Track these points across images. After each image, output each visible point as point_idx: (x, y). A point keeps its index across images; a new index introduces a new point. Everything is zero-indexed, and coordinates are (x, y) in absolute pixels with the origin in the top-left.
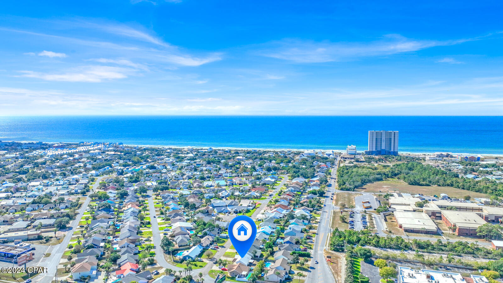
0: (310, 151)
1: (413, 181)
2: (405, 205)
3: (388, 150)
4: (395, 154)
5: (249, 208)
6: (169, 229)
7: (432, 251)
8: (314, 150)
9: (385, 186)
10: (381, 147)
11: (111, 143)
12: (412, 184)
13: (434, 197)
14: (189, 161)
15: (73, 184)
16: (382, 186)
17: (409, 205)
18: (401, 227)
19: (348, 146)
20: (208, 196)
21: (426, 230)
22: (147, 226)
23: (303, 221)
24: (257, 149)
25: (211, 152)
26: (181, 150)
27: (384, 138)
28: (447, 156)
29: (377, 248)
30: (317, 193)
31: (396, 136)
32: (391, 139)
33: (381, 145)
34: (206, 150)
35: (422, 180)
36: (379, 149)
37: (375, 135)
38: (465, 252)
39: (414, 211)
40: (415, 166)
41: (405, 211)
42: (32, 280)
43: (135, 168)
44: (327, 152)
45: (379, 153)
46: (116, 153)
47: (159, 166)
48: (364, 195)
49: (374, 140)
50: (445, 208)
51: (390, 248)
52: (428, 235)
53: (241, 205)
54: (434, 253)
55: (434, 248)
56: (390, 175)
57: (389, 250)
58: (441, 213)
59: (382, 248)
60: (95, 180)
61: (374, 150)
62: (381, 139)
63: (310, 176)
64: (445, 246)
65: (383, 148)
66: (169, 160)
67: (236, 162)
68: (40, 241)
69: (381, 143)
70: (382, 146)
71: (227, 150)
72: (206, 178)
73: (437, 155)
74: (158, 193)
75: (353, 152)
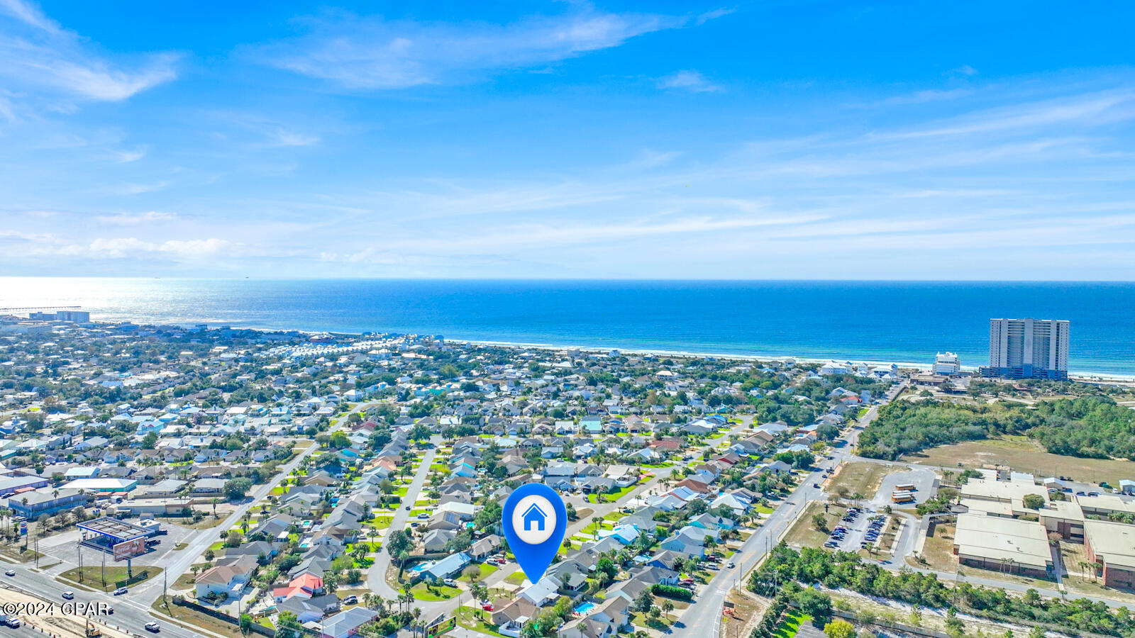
0: (840, 364)
1: (1061, 443)
2: (999, 500)
3: (1041, 366)
4: (1060, 376)
5: (620, 482)
6: (428, 515)
7: (1002, 617)
8: (851, 362)
9: (982, 454)
10: (1022, 358)
11: (421, 337)
12: (1057, 452)
13: (1101, 485)
14: (553, 377)
15: (304, 415)
16: (973, 452)
17: (1009, 501)
18: (956, 552)
19: (938, 355)
20: (549, 452)
21: (1017, 565)
22: (391, 506)
23: (721, 521)
24: (717, 356)
25: (614, 359)
26: (552, 353)
27: (1029, 336)
29: (866, 595)
30: (795, 459)
31: (1063, 331)
32: (1049, 339)
33: (1022, 354)
34: (605, 356)
35: (1085, 442)
36: (1016, 364)
37: (1005, 330)
38: (1091, 628)
39: (1015, 517)
40: (1090, 408)
41: (989, 514)
42: (128, 590)
43: (436, 387)
44: (879, 367)
45: (1017, 373)
46: (419, 356)
47: (486, 385)
48: (914, 469)
49: (1005, 341)
50: (1105, 514)
51: (898, 598)
52: (1020, 577)
53: (607, 475)
54: (1006, 622)
55: (1012, 610)
56: (1008, 428)
57: (893, 603)
58: (1082, 527)
59: (878, 596)
60: (349, 409)
61: (1004, 365)
62: (1023, 338)
63: (800, 420)
64: (1045, 608)
65: (1028, 360)
66: (515, 373)
67: (653, 382)
68: (185, 518)
69: (1022, 348)
70: (1025, 356)
71: (650, 356)
72: (570, 415)
74: (452, 440)
75: (949, 368)
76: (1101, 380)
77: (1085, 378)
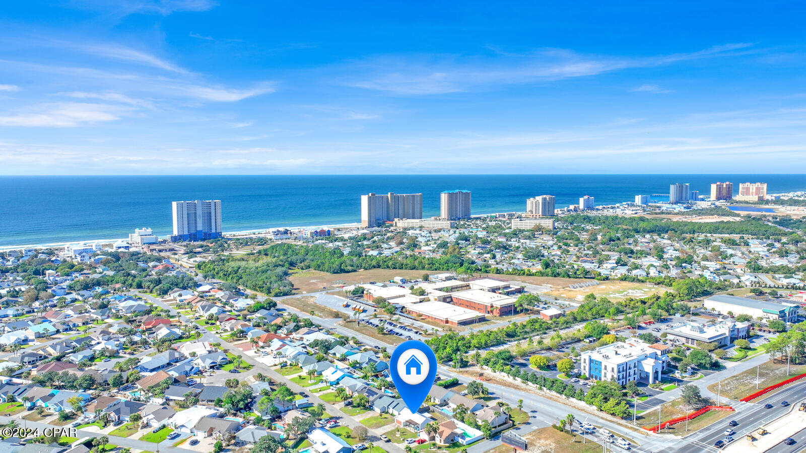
3: (206, 231)
4: (217, 236)
10: (196, 227)
27: (199, 212)
28: (286, 232)
31: (218, 208)
32: (210, 213)
33: (196, 223)
36: (193, 231)
37: (185, 209)
45: (194, 237)
49: (185, 216)
58: (451, 297)
61: (186, 233)
62: (195, 214)
65: (200, 227)
69: (196, 220)
70: (198, 225)
73: (273, 232)
75: (152, 238)
76: (234, 235)
77: (227, 236)
